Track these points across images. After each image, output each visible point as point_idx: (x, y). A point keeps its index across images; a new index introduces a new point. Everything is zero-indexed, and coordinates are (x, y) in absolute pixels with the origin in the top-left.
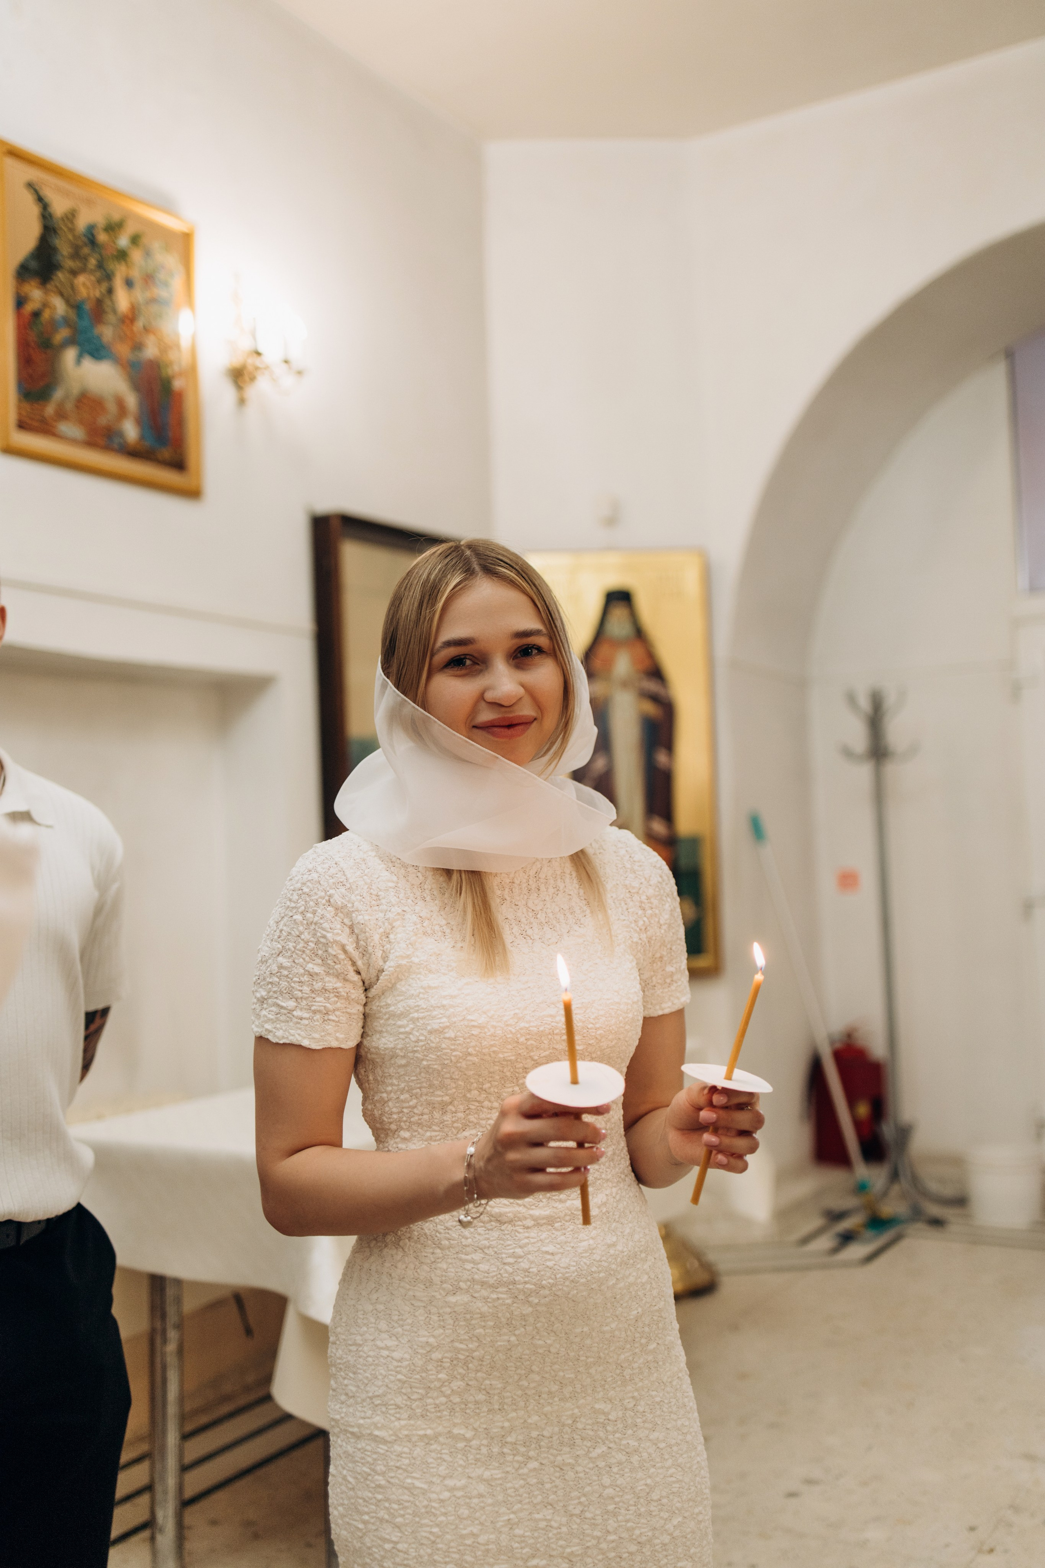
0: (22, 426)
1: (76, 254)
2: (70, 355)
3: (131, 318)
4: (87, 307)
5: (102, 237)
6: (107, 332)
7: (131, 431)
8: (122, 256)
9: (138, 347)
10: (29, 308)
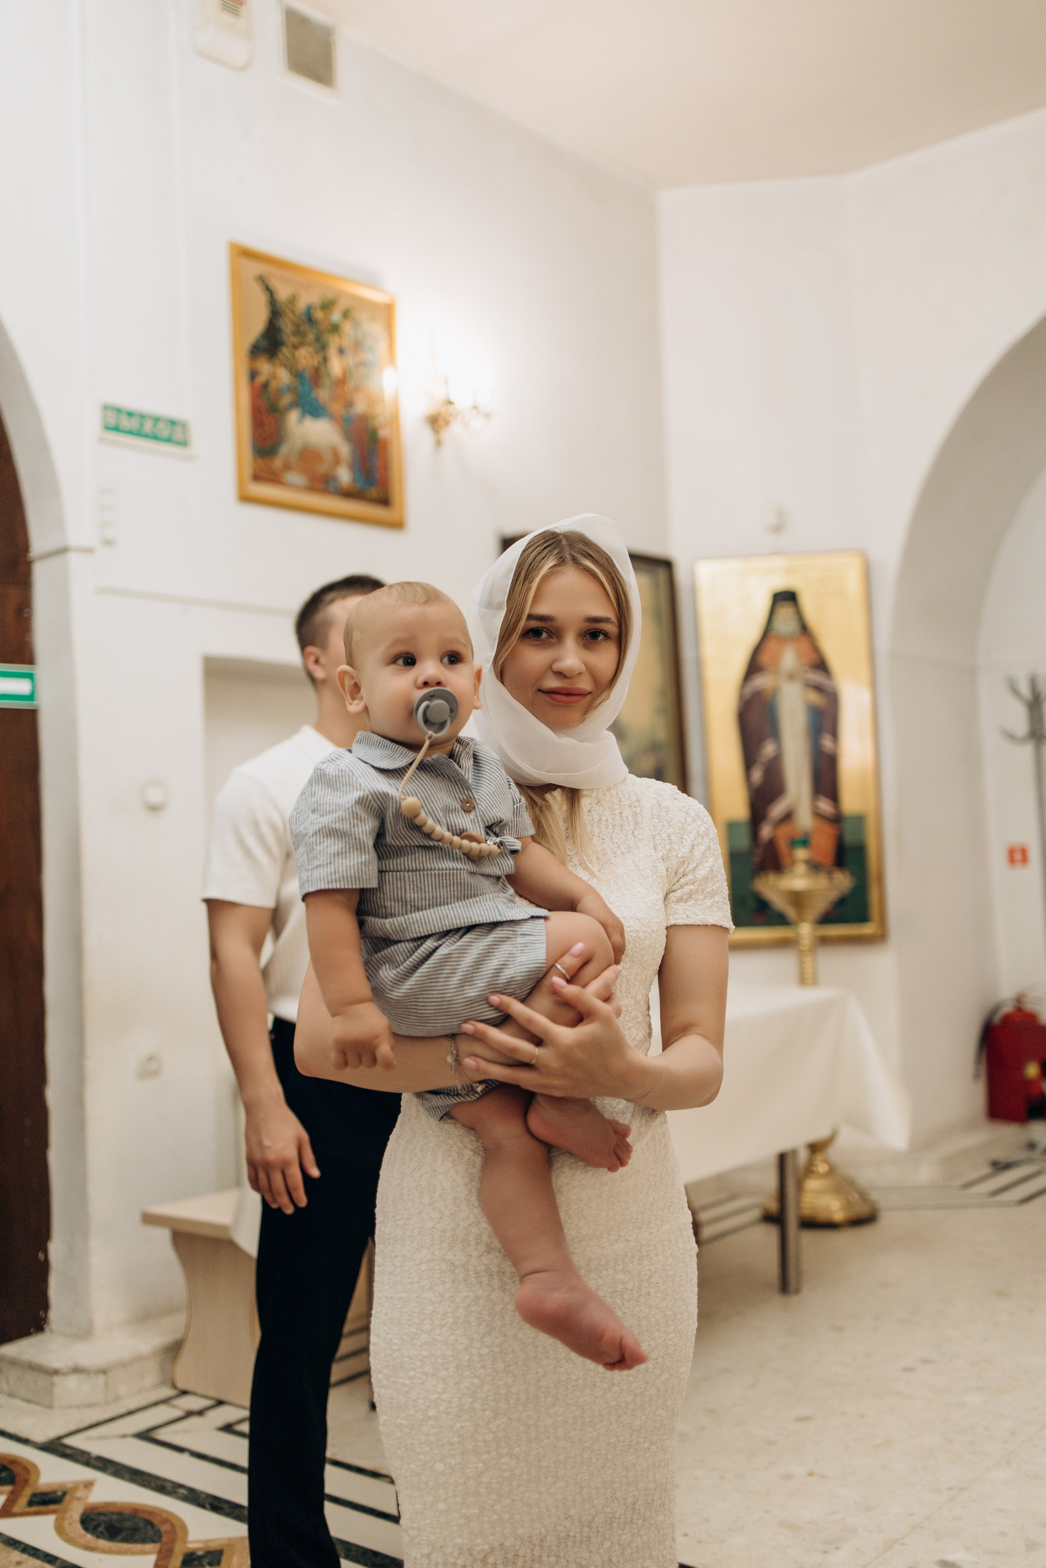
0: (257, 478)
1: (298, 332)
2: (293, 416)
3: (342, 382)
4: (307, 375)
5: (319, 315)
6: (323, 395)
7: (344, 476)
8: (335, 329)
9: (349, 404)
10: (261, 379)
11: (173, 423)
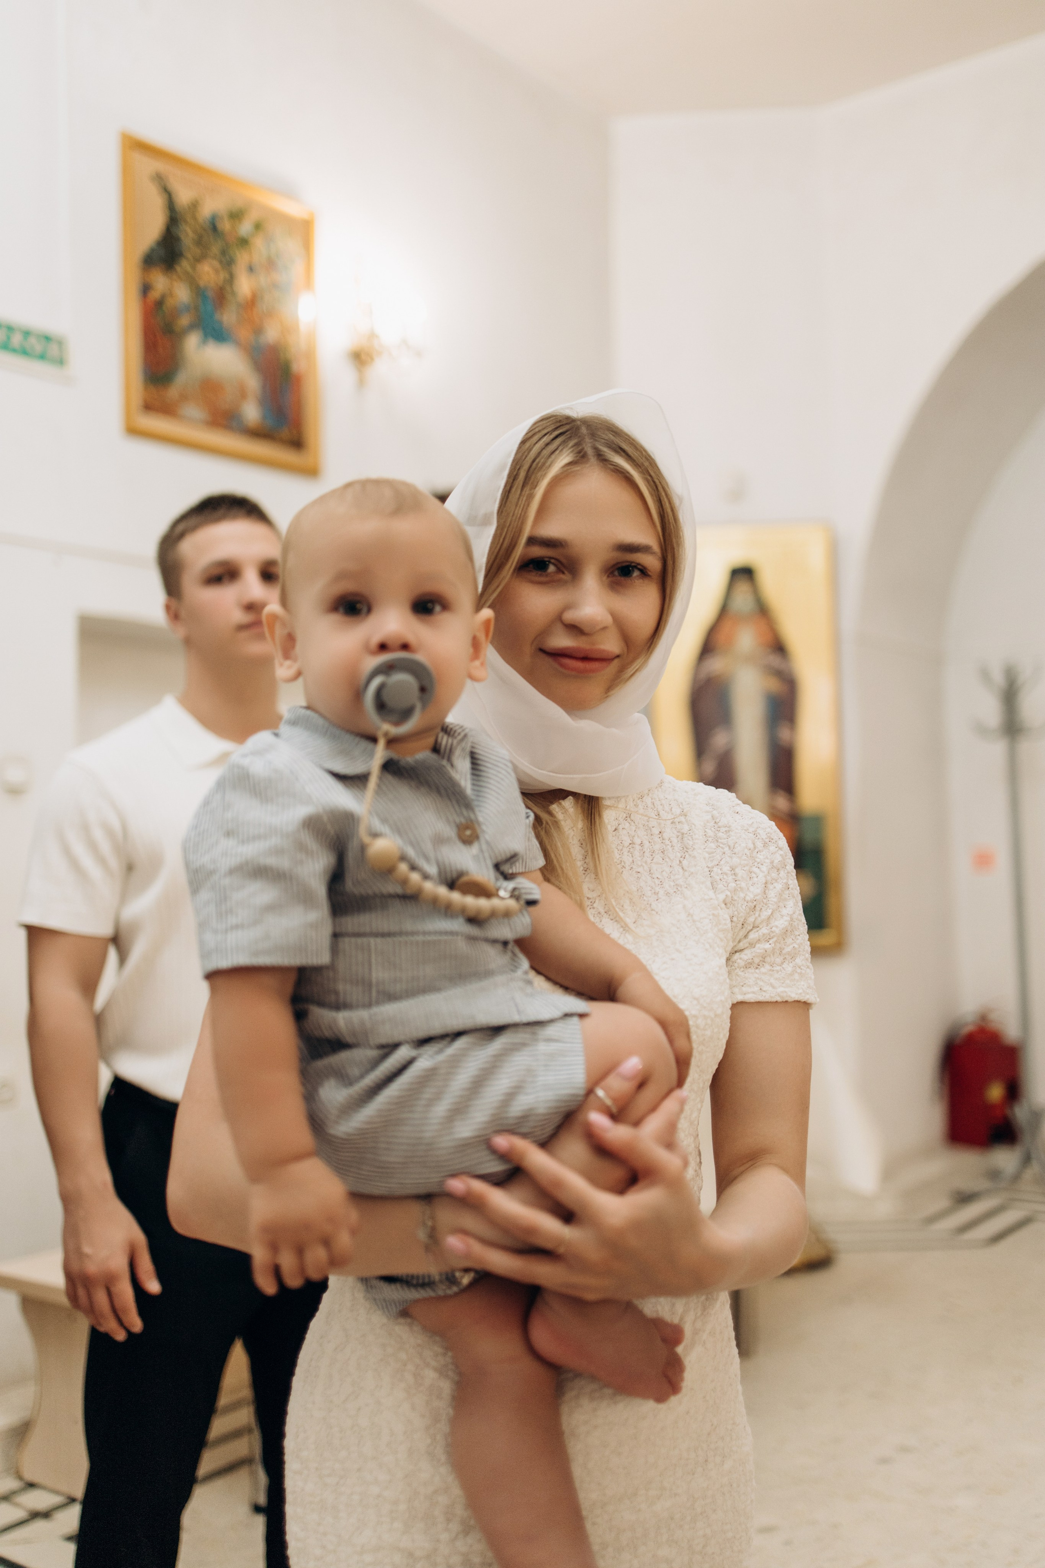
0: (149, 407)
1: (200, 242)
2: (192, 342)
3: (252, 302)
4: (210, 294)
5: (225, 226)
6: (228, 317)
7: (252, 413)
8: (244, 242)
9: (258, 331)
10: (155, 295)
11: (47, 338)
